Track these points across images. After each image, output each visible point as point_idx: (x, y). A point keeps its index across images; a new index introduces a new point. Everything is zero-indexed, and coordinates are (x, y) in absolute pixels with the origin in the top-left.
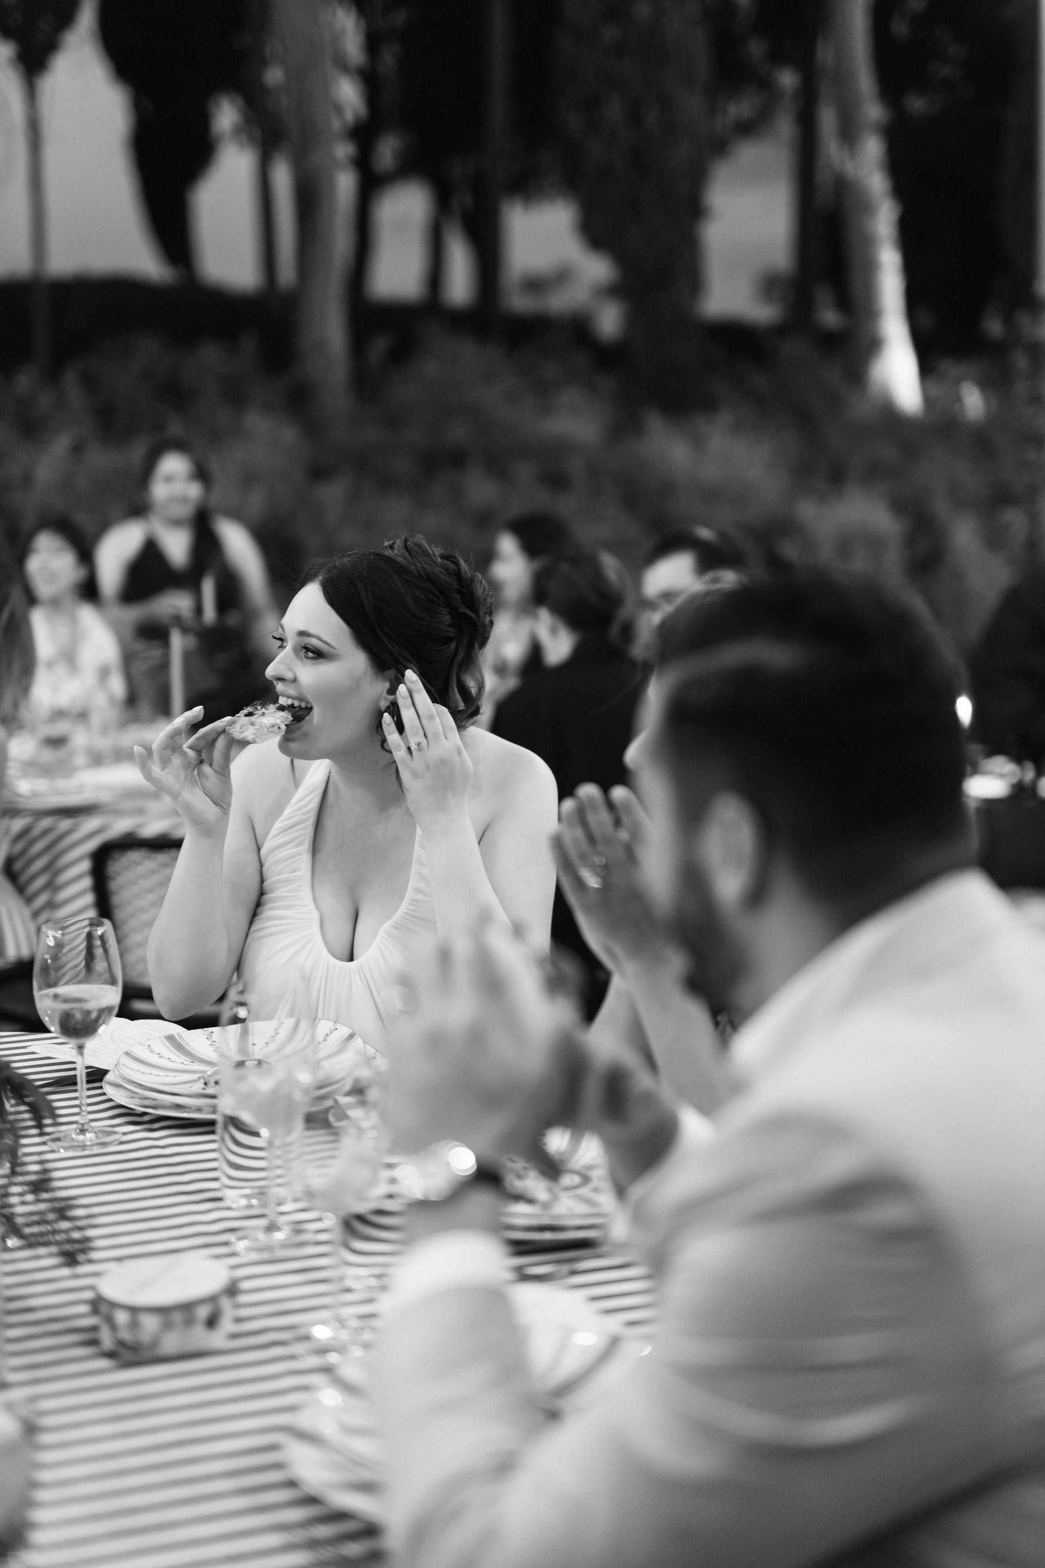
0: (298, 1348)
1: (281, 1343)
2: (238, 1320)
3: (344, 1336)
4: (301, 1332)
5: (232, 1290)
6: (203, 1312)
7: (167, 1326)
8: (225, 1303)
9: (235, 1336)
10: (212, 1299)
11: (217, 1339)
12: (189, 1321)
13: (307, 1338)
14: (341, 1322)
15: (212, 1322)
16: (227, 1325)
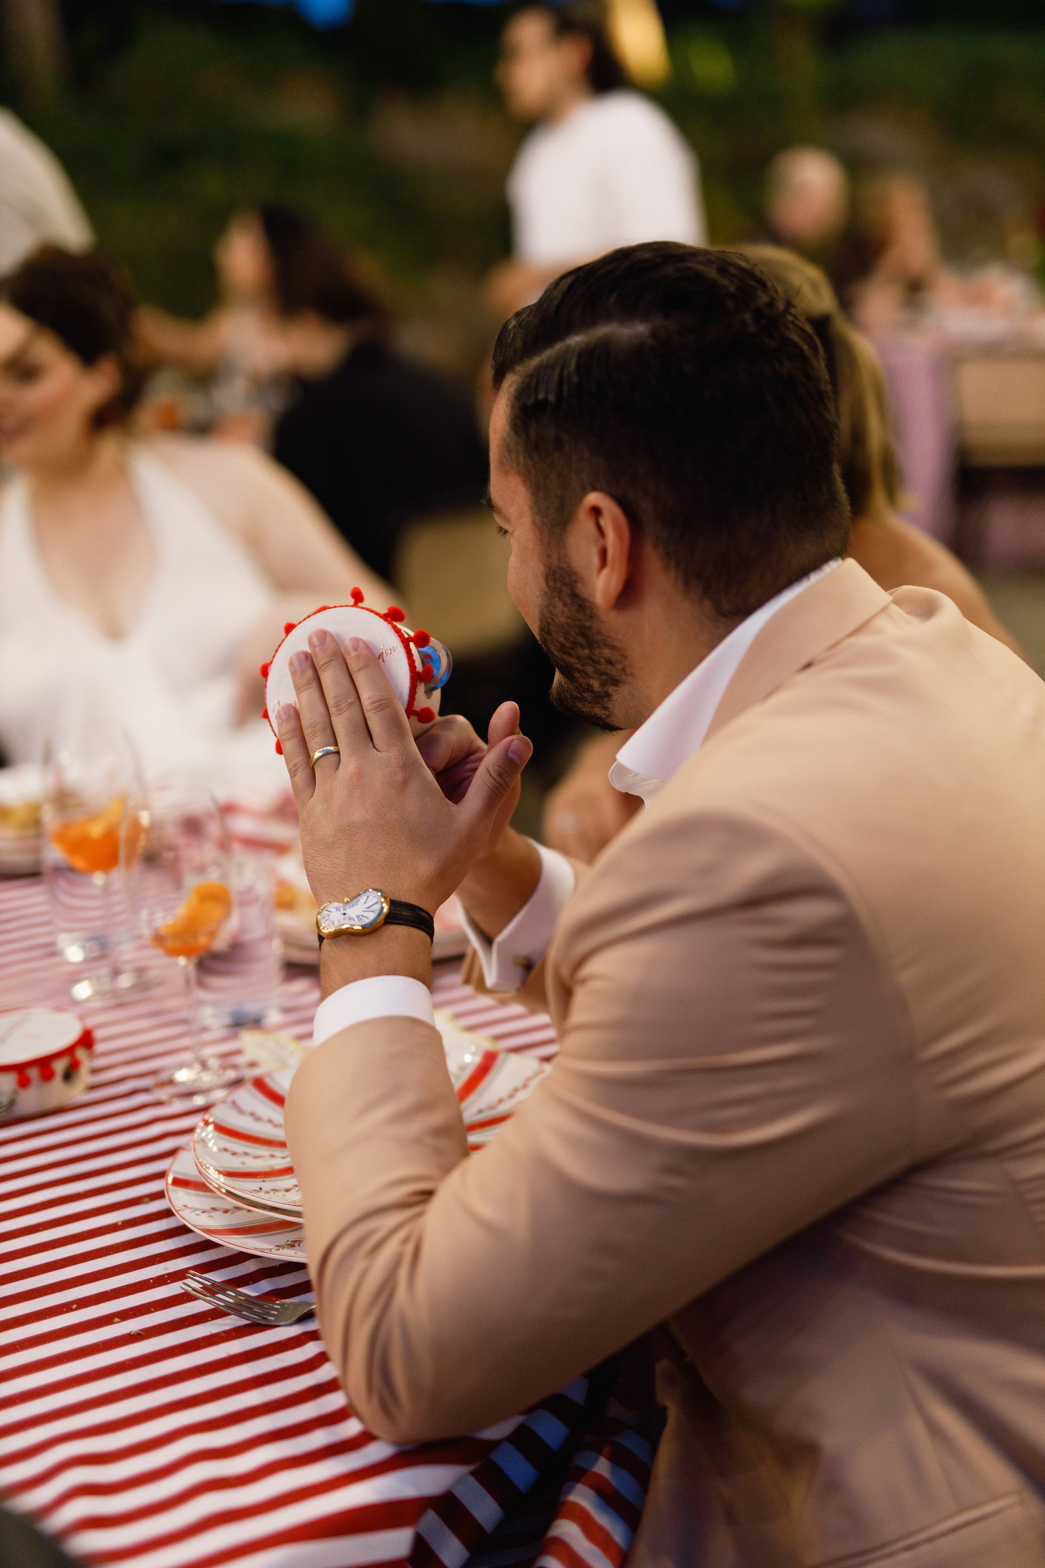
0: (162, 1094)
1: (146, 1090)
2: (94, 1071)
3: (207, 1078)
4: (164, 1076)
5: (86, 1040)
6: (60, 1066)
7: (24, 1082)
8: (81, 1054)
9: (93, 1088)
10: (69, 1051)
11: (77, 1093)
12: (47, 1075)
13: (171, 1082)
14: (204, 1065)
15: (69, 1076)
16: (85, 1077)
